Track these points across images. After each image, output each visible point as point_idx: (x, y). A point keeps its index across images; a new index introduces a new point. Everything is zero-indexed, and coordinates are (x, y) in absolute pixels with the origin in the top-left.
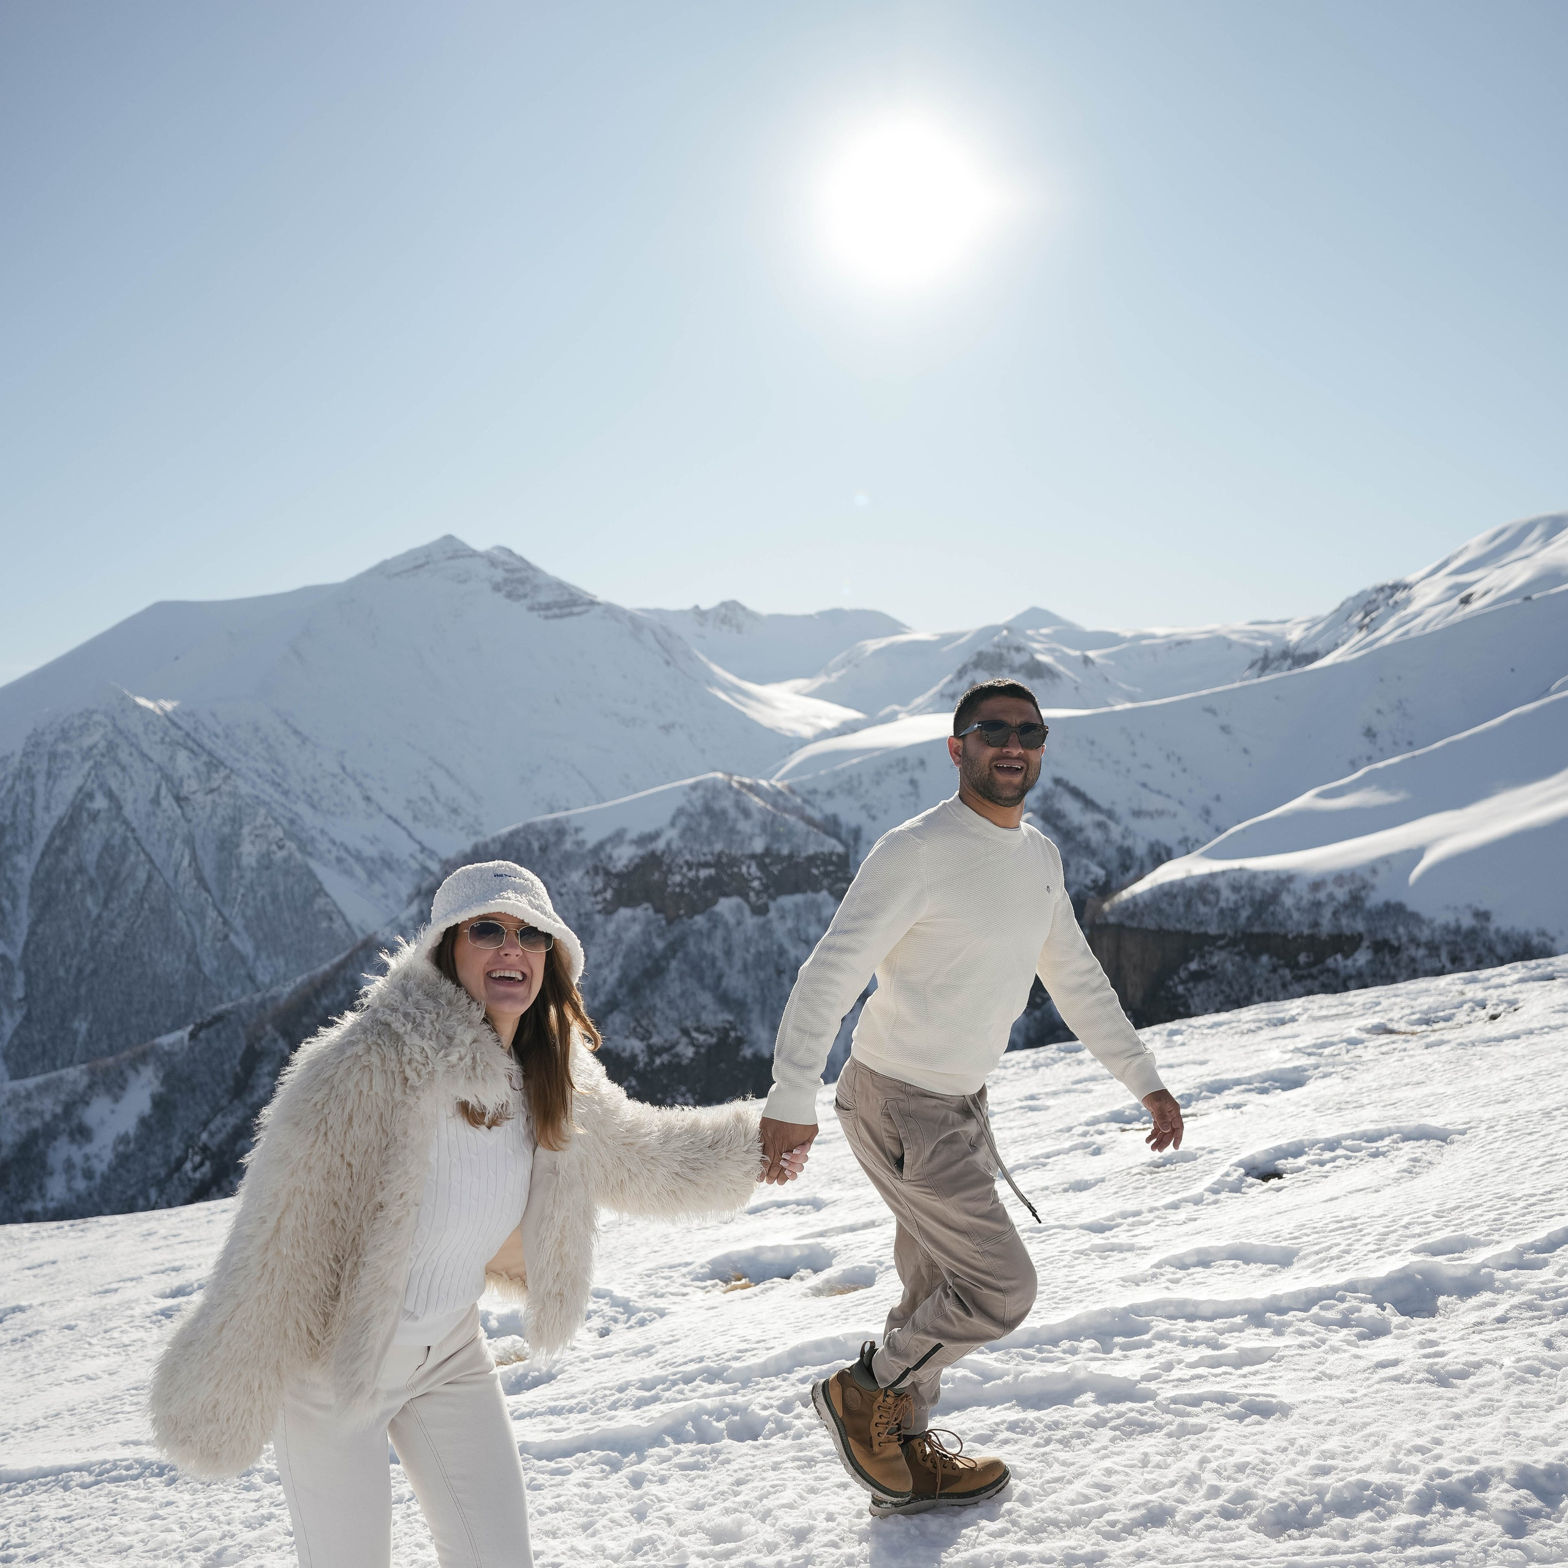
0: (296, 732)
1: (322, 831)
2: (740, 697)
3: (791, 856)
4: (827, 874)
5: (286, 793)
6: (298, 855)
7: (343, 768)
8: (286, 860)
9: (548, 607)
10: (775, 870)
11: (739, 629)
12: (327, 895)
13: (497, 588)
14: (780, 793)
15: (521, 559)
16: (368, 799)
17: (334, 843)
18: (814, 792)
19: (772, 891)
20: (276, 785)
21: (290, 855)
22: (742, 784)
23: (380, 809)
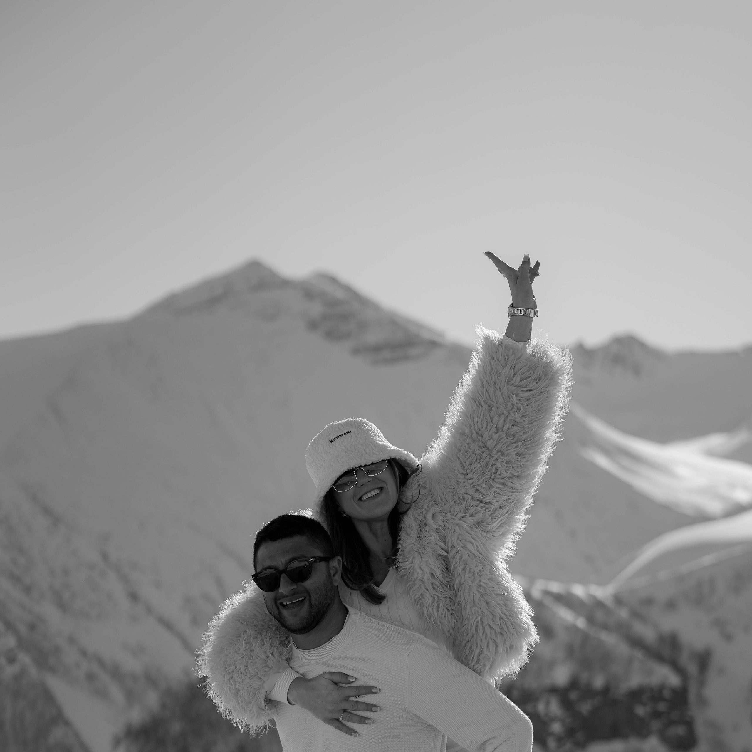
0: (47, 511)
1: (72, 640)
2: (626, 462)
3: (606, 690)
4: (656, 715)
5: (28, 590)
6: (33, 672)
7: (105, 557)
8: (17, 678)
9: (377, 349)
10: (585, 708)
11: (637, 370)
12: (67, 723)
13: (313, 325)
14: (599, 604)
15: (348, 289)
16: (134, 597)
17: (84, 653)
18: (649, 602)
19: (580, 736)
20: (15, 579)
21: (23, 672)
22: (547, 593)
23: (149, 610)
